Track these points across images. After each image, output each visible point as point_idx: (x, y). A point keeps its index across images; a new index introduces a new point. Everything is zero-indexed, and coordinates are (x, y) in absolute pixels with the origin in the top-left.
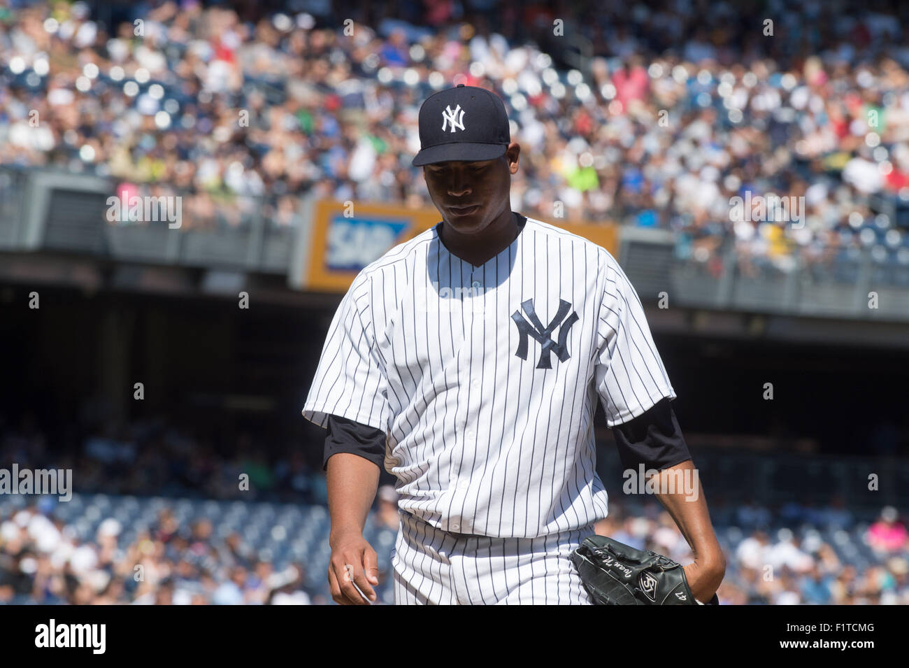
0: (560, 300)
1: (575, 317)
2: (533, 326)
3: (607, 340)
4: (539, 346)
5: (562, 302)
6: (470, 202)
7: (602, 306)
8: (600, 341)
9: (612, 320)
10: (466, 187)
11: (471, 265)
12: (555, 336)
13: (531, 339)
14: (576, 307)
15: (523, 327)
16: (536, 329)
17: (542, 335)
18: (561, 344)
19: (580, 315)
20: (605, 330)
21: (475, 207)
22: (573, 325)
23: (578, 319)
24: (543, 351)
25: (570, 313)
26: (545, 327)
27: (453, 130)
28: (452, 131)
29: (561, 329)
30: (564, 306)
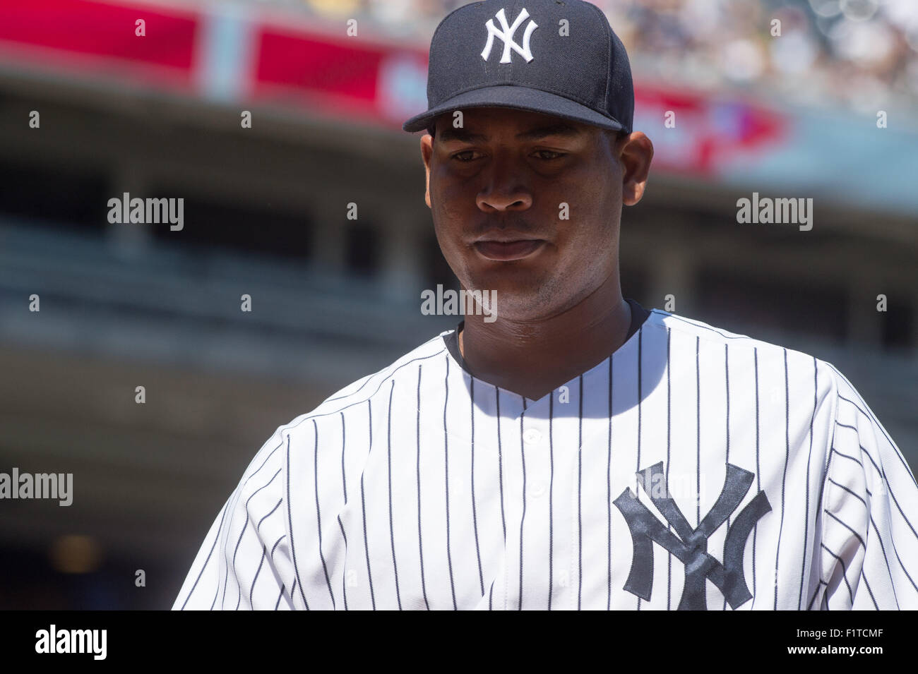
0: (728, 465)
1: (761, 506)
2: (665, 523)
3: (842, 562)
4: (679, 569)
5: (732, 470)
6: (527, 227)
7: (827, 483)
8: (828, 562)
9: (852, 513)
10: (517, 190)
11: (520, 396)
12: (716, 545)
13: (659, 552)
14: (766, 480)
15: (641, 527)
16: (673, 530)
17: (686, 542)
18: (730, 566)
19: (774, 500)
20: (835, 538)
21: (539, 242)
22: (760, 523)
23: (769, 509)
24: (689, 578)
25: (751, 494)
26: (694, 526)
27: (506, 58)
28: (502, 61)
29: (731, 531)
30: (738, 479)
